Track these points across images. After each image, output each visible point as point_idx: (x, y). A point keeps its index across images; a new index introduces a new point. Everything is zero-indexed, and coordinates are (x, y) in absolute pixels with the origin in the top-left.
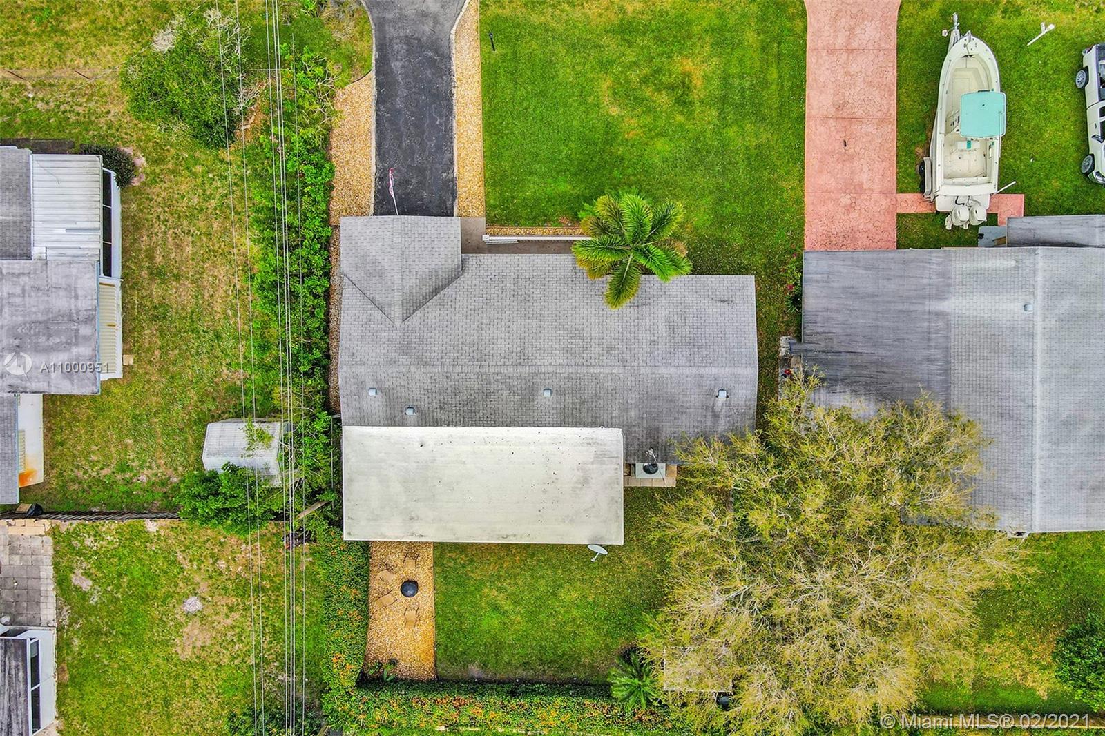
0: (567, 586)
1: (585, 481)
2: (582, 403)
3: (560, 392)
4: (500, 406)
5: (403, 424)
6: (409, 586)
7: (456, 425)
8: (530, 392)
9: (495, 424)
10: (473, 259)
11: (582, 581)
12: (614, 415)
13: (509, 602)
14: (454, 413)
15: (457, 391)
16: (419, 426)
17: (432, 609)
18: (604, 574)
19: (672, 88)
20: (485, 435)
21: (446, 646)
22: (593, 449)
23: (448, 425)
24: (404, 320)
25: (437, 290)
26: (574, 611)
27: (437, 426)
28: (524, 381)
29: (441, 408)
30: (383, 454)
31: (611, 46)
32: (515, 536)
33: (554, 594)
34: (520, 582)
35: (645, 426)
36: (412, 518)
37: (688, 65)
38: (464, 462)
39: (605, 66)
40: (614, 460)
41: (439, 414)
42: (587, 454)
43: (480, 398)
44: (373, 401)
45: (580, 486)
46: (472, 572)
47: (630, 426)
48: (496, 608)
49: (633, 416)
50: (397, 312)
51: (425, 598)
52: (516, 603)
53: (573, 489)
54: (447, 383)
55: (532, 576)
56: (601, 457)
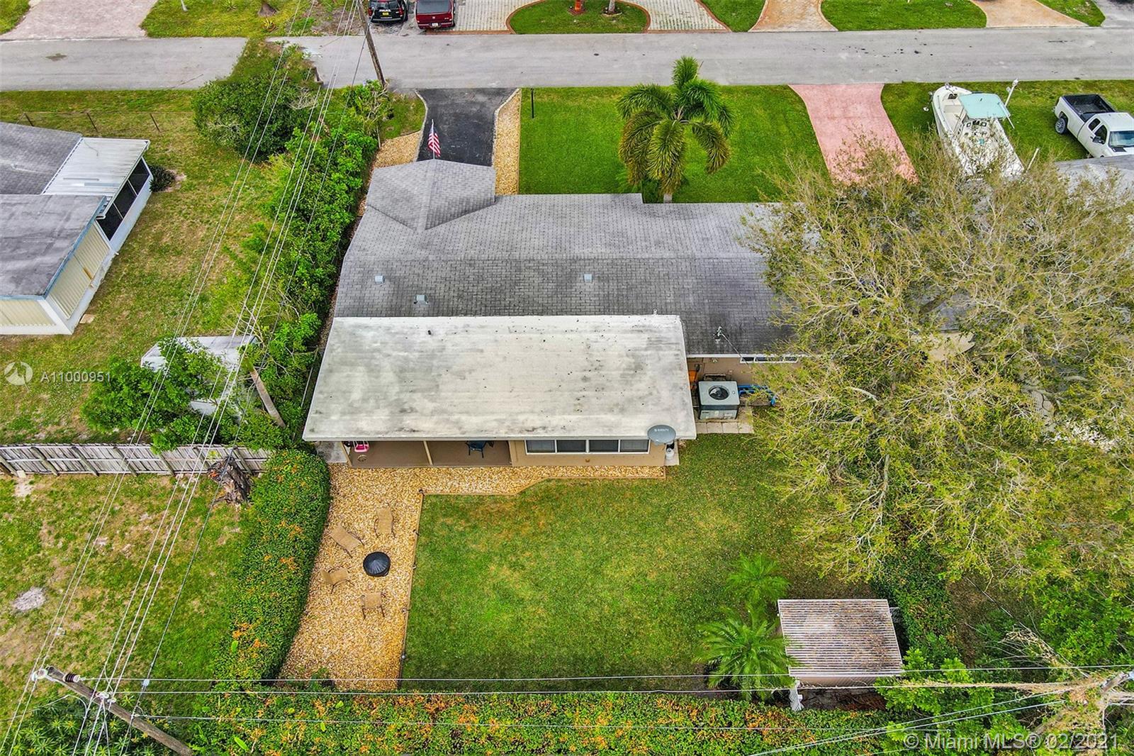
0: (615, 560)
1: (638, 368)
2: (630, 289)
3: (601, 278)
4: (531, 294)
5: (410, 313)
6: (377, 563)
7: (475, 314)
8: (567, 279)
9: (524, 313)
11: (638, 551)
12: (668, 301)
13: (527, 585)
14: (474, 301)
15: (480, 278)
16: (429, 316)
17: (406, 599)
18: (669, 541)
20: (511, 325)
21: (421, 660)
22: (646, 336)
23: (466, 315)
24: (426, 229)
25: (466, 212)
26: (628, 597)
27: (452, 315)
28: (560, 268)
29: (459, 297)
30: (379, 344)
32: (544, 428)
33: (596, 572)
34: (544, 554)
35: (708, 312)
36: (403, 411)
38: (482, 351)
40: (674, 346)
41: (455, 303)
42: (641, 341)
43: (508, 285)
44: (379, 290)
45: (632, 372)
46: (475, 542)
47: (689, 313)
48: (507, 596)
49: (691, 301)
50: (421, 222)
51: (399, 582)
52: (537, 586)
53: (623, 376)
54: (470, 271)
55: (563, 545)
56: (656, 343)
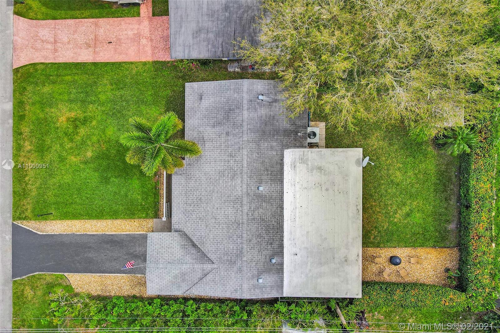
0: (392, 178)
1: (320, 169)
2: (267, 170)
3: (260, 182)
4: (270, 213)
5: (282, 264)
6: (393, 261)
7: (283, 237)
8: (260, 198)
9: (282, 216)
10: (175, 226)
11: (388, 170)
12: (275, 154)
13: (403, 208)
14: (274, 237)
15: (260, 236)
16: (283, 256)
17: (409, 249)
18: (384, 159)
19: (76, 127)
20: (289, 221)
21: (435, 242)
22: (298, 164)
23: (283, 240)
24: (213, 263)
25: (194, 245)
26: (409, 174)
27: (283, 246)
28: (253, 201)
29: (271, 244)
30: (303, 275)
31: (51, 156)
32: (357, 206)
33: (398, 185)
34: (390, 202)
35: (283, 137)
36: (346, 261)
37: (63, 119)
38: (308, 232)
39: (62, 160)
40: (305, 153)
41: (275, 245)
42: (301, 168)
43: (264, 223)
44: (267, 280)
45: (323, 171)
46: (383, 227)
47: (283, 146)
48: (408, 215)
49: (276, 144)
50: (207, 267)
51: (401, 252)
52: (404, 204)
53: (325, 175)
54: (254, 241)
55: (385, 196)
56: (303, 160)
